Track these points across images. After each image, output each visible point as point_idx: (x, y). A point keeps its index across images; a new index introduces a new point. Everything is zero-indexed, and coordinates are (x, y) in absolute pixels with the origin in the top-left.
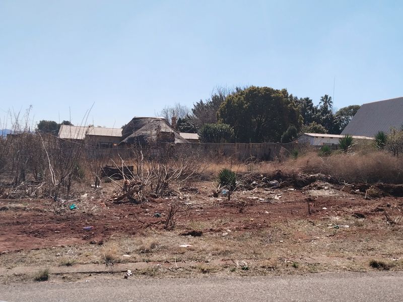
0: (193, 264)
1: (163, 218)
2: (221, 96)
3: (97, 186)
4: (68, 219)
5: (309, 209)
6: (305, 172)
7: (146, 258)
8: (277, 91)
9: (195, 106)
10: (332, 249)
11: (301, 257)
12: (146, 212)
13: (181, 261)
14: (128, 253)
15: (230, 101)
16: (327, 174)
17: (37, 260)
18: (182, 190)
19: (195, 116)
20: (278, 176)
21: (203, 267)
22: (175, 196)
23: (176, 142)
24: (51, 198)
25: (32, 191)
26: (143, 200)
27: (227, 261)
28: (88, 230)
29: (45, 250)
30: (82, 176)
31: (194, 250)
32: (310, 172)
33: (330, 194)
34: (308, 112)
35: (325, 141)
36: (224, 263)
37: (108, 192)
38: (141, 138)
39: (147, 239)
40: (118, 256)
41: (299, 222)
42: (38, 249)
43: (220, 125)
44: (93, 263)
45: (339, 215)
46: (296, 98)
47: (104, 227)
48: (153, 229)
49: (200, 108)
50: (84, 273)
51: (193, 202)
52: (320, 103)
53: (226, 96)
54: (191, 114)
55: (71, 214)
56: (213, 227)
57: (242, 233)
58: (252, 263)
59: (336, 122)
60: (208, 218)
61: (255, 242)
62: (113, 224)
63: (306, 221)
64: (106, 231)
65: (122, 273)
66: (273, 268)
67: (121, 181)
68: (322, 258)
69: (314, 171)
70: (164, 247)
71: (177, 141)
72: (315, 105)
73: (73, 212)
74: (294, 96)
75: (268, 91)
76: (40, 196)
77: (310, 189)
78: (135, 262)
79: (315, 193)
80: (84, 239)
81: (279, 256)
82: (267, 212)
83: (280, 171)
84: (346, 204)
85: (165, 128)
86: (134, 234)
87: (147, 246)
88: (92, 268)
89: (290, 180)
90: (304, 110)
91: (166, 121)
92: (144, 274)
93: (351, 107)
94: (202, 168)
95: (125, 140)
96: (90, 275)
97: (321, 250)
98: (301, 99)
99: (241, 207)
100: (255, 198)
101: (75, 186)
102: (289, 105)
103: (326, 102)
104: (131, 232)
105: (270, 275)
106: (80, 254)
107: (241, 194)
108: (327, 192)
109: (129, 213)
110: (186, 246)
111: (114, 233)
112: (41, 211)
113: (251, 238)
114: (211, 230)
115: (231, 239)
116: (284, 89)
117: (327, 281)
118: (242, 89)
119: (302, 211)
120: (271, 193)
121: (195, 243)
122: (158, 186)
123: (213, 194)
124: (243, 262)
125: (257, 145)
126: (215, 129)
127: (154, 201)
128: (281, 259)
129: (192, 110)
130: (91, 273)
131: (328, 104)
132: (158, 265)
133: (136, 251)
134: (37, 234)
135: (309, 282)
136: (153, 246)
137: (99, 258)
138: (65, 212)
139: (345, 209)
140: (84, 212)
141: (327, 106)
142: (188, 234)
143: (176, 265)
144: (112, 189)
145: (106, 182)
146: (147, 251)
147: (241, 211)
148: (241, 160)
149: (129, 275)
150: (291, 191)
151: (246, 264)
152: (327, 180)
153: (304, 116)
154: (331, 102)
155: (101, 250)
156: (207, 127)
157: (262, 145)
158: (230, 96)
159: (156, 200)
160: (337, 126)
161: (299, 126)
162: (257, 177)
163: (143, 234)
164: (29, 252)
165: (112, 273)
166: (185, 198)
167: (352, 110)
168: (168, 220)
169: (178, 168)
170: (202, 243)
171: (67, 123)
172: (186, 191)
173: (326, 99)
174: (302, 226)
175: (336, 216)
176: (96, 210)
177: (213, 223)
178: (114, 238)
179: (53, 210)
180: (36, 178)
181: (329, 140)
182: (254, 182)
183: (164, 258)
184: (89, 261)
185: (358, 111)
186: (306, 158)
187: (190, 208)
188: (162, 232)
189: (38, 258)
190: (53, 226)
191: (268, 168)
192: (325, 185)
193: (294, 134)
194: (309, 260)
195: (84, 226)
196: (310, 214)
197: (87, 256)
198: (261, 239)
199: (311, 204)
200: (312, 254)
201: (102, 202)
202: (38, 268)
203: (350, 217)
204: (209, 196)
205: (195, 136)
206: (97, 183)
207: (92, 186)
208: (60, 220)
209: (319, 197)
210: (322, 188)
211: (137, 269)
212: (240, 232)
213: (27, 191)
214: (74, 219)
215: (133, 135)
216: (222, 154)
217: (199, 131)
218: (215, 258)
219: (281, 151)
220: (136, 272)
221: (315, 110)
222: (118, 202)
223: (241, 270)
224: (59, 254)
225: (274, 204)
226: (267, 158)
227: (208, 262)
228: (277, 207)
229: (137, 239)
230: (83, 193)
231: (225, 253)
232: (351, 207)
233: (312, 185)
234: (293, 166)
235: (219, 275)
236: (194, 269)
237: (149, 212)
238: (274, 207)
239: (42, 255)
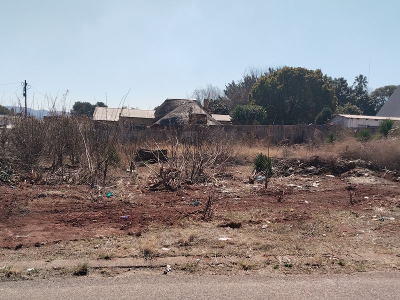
0: (234, 259)
1: (199, 208)
2: (253, 76)
3: (133, 171)
4: (105, 207)
5: (351, 199)
6: (344, 158)
7: (185, 252)
8: (311, 72)
9: (227, 87)
10: (379, 244)
11: (347, 253)
12: (182, 200)
13: (221, 256)
14: (167, 247)
15: (263, 82)
16: (366, 160)
17: (76, 253)
18: (216, 176)
19: (227, 97)
20: (316, 162)
21: (244, 264)
22: (210, 182)
23: (208, 124)
24: (88, 184)
25: (70, 177)
26: (179, 187)
27: (269, 257)
28: (126, 219)
29: (83, 241)
30: (117, 160)
31: (233, 244)
32: (349, 158)
33: (371, 181)
34: (342, 93)
35: (361, 123)
36: (265, 259)
37: (144, 177)
38: (174, 119)
39: (185, 231)
40: (156, 249)
41: (341, 213)
42: (76, 240)
43: (252, 107)
44: (132, 256)
45: (383, 206)
46: (331, 78)
47: (141, 217)
48: (190, 219)
49: (232, 90)
50: (123, 267)
51: (230, 189)
52: (355, 83)
53: (258, 77)
54: (222, 95)
55: (109, 201)
56: (252, 217)
57: (282, 225)
58: (295, 260)
59: (371, 102)
60: (246, 207)
61: (296, 236)
62: (150, 213)
63: (348, 213)
64: (144, 221)
65: (161, 268)
66: (318, 265)
67: (156, 164)
68: (369, 255)
69: (353, 157)
70: (202, 240)
71: (210, 123)
72: (349, 85)
73: (110, 199)
74: (328, 76)
75: (302, 71)
76: (77, 183)
77: (349, 176)
78: (174, 256)
79: (355, 180)
80: (122, 229)
81: (323, 252)
82: (307, 202)
83: (318, 157)
84: (388, 193)
85: (197, 110)
86: (172, 224)
87: (186, 239)
88: (130, 262)
89: (328, 167)
90: (338, 91)
91: (198, 102)
92: (184, 269)
93: (387, 88)
94: (236, 152)
95: (157, 122)
96: (129, 270)
97: (368, 244)
98: (335, 79)
99: (280, 196)
100: (292, 185)
101: (111, 172)
102: (323, 86)
103: (361, 82)
104: (169, 222)
105: (315, 274)
106: (119, 246)
107: (278, 181)
108: (367, 180)
109: (166, 200)
110: (225, 239)
111: (152, 224)
112: (79, 199)
113: (292, 231)
114: (250, 221)
115: (271, 232)
116: (319, 70)
117: (377, 281)
118: (275, 69)
119: (343, 201)
120: (309, 180)
121: (235, 236)
122: (193, 171)
123: (248, 180)
124: (286, 258)
125: (291, 127)
126: (248, 111)
127: (189, 189)
128: (325, 256)
129: (224, 91)
130: (130, 267)
131: (362, 84)
132: (198, 260)
133: (174, 245)
134: (75, 223)
135: (358, 283)
136: (192, 239)
137: (138, 251)
138: (102, 199)
139: (388, 198)
140: (121, 200)
141: (362, 86)
142: (227, 226)
143: (216, 260)
144: (148, 175)
145: (140, 166)
146: (186, 245)
147: (279, 201)
148: (274, 142)
149: (168, 270)
150: (329, 177)
151: (289, 260)
152: (367, 166)
153: (338, 96)
154: (366, 82)
155: (139, 243)
156: (239, 109)
157: (295, 128)
158: (263, 77)
159: (192, 186)
160: (373, 107)
161: (333, 109)
162: (293, 162)
163: (181, 225)
164: (68, 243)
165: (151, 267)
166: (221, 185)
167: (388, 90)
168: (205, 211)
169: (213, 151)
170: (241, 237)
171: (101, 105)
172: (221, 177)
173: (361, 79)
174: (344, 218)
175: (380, 207)
176: (132, 197)
177: (251, 214)
178: (151, 229)
179: (90, 198)
180: (72, 161)
181: (365, 121)
182: (291, 168)
183: (204, 252)
184: (128, 255)
185: (395, 91)
186: (345, 144)
187: (226, 196)
188: (199, 223)
189: (77, 251)
190: (90, 214)
191: (301, 152)
192: (366, 172)
193: (328, 116)
194: (356, 257)
195: (121, 215)
196: (352, 204)
197: (125, 249)
198: (302, 231)
199: (352, 192)
200: (358, 250)
201: (138, 188)
202: (77, 261)
203: (395, 208)
204: (245, 183)
205: (227, 118)
206: (132, 167)
207: (127, 170)
208: (97, 209)
209: (359, 184)
210: (362, 175)
211: (176, 264)
212: (280, 223)
213: (64, 177)
214: (111, 207)
215: (165, 117)
216: (255, 136)
217: (231, 113)
218: (256, 253)
219: (315, 133)
220: (175, 267)
221: (349, 91)
222: (153, 189)
223: (284, 267)
224: (97, 246)
225: (313, 193)
226: (300, 140)
227: (249, 258)
228: (316, 196)
229: (175, 230)
230: (119, 178)
231: (266, 248)
232: (394, 196)
233: (351, 171)
234: (330, 152)
235: (262, 272)
236: (235, 266)
237: (186, 200)
238: (313, 196)
239: (81, 247)
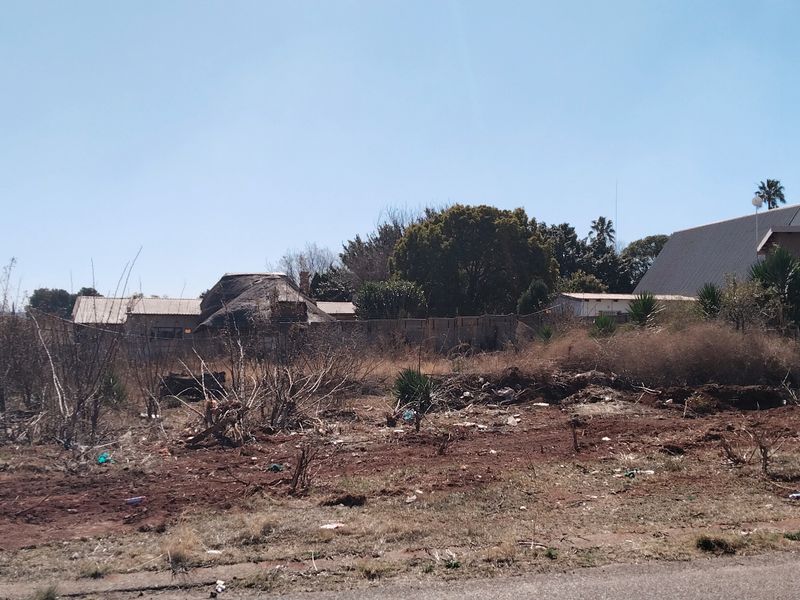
0: (348, 561)
1: (286, 474)
2: (396, 226)
3: (153, 416)
4: (93, 484)
5: (575, 441)
6: (565, 369)
7: (254, 555)
8: (506, 213)
9: (345, 248)
10: (623, 517)
11: (562, 537)
12: (253, 463)
13: (323, 557)
14: (217, 547)
15: (414, 234)
16: (607, 371)
17: (32, 570)
18: (323, 416)
19: (346, 267)
20: (513, 379)
21: (368, 567)
22: (310, 427)
23: (310, 321)
24: (59, 442)
25: (20, 431)
26: (246, 438)
27: (416, 553)
28: (135, 505)
29: (48, 548)
30: (121, 396)
31: (349, 534)
32: (575, 370)
33: (615, 410)
34: (567, 253)
35: (603, 308)
36: (410, 556)
37: (176, 426)
38: (240, 316)
39: (254, 516)
40: (196, 553)
41: (556, 467)
42: (33, 547)
43: (396, 284)
44: (146, 569)
45: (634, 450)
46: (544, 225)
47: (168, 497)
48: (266, 495)
49: (356, 252)
50: (128, 591)
51: (347, 438)
52: (591, 232)
53: (406, 225)
54: (338, 264)
55: (101, 473)
56: (387, 485)
57: (445, 494)
58: (466, 554)
59: (623, 269)
60: (377, 468)
61: (470, 513)
62: (186, 489)
63: (570, 466)
64: (172, 505)
65: (206, 588)
66: (507, 561)
67: (200, 403)
68: (604, 538)
69: (582, 367)
70: (289, 531)
71: (312, 319)
72: (580, 238)
73: (104, 469)
74: (539, 221)
75: (488, 213)
76: (36, 441)
77: (577, 402)
78: (232, 564)
79: (586, 409)
80: (128, 522)
81: (519, 538)
82: (493, 451)
83: (517, 369)
84: (647, 430)
85: (287, 294)
86: (228, 507)
87: (255, 531)
88: (144, 579)
89: (537, 386)
90: (560, 248)
91: (288, 279)
92: (250, 586)
93: (650, 240)
94: (364, 370)
95: (207, 322)
96: (141, 595)
97: (601, 520)
98: (553, 226)
99: (441, 444)
100: (468, 424)
101: (108, 419)
102: (530, 240)
103: (602, 231)
104: (221, 503)
105: (502, 577)
106: (120, 553)
107: (442, 418)
108: (609, 407)
109: (219, 465)
110: (333, 526)
111: (187, 508)
112: (39, 471)
113: (463, 504)
114: (384, 492)
115: (423, 508)
116: (519, 209)
117: (614, 581)
118: (438, 212)
119: (562, 446)
120: (500, 414)
121: (352, 519)
122: (276, 410)
123: (385, 420)
124: (449, 552)
125: (471, 320)
126: (387, 293)
127: (268, 440)
128: (522, 543)
129: (341, 255)
130: (144, 590)
131: (605, 234)
132: (278, 567)
133: (233, 542)
134: (31, 516)
135: (580, 586)
136: (267, 530)
137: (159, 559)
138: (87, 470)
139: (647, 438)
140: (127, 469)
141: (604, 238)
142: (337, 503)
143: (315, 565)
144: (183, 420)
145: (170, 407)
146: (256, 541)
147: (441, 452)
148: (440, 351)
149: (220, 590)
150: (540, 407)
151: (454, 556)
152: (608, 383)
153: (560, 260)
154: (612, 231)
155: (161, 544)
156: (371, 289)
157: (480, 321)
158: (414, 226)
159: (272, 437)
160: (626, 277)
161: (550, 280)
162: (471, 382)
163: (247, 508)
164: (16, 553)
165: (185, 587)
166: (331, 431)
167: (653, 244)
168: (295, 477)
169: (315, 373)
170: (366, 520)
171: (89, 292)
172: (331, 417)
173: (603, 226)
174: (562, 476)
175: (628, 453)
176: (150, 463)
177: (386, 479)
178: (188, 517)
179: (62, 468)
180: (28, 403)
181: (610, 303)
182: (467, 394)
183: (290, 552)
184: (138, 567)
185: (665, 246)
186: (566, 342)
187: (340, 450)
188: (284, 501)
189: (35, 566)
190: (63, 498)
191: (493, 364)
192: (606, 394)
193: (541, 296)
194: (578, 543)
195: (126, 496)
196: (578, 451)
197: (133, 556)
198: (482, 504)
199: (579, 431)
200: (583, 529)
201: (162, 446)
202: (34, 585)
203: (656, 454)
204: (379, 425)
205: (348, 308)
206: (152, 409)
207: (142, 415)
208: (76, 488)
209: (594, 416)
210: (600, 400)
211: (235, 578)
212: (440, 492)
213: (9, 431)
214: (107, 483)
215: (222, 311)
216: (403, 340)
217: (355, 297)
218: (392, 547)
219: (518, 331)
220: (234, 584)
221: (581, 247)
222: (194, 445)
223: (445, 569)
224: (76, 554)
225: (506, 435)
226: (491, 345)
227: (378, 556)
228: (512, 441)
229: (235, 517)
230: (123, 430)
231: (413, 536)
232: (656, 434)
233: (580, 394)
234: (541, 358)
235: (402, 581)
236: (350, 573)
237: (258, 462)
238: (507, 441)
239: (42, 559)
